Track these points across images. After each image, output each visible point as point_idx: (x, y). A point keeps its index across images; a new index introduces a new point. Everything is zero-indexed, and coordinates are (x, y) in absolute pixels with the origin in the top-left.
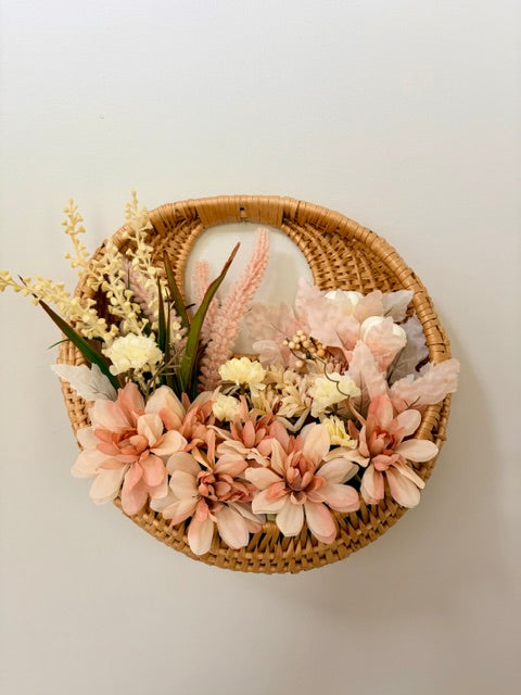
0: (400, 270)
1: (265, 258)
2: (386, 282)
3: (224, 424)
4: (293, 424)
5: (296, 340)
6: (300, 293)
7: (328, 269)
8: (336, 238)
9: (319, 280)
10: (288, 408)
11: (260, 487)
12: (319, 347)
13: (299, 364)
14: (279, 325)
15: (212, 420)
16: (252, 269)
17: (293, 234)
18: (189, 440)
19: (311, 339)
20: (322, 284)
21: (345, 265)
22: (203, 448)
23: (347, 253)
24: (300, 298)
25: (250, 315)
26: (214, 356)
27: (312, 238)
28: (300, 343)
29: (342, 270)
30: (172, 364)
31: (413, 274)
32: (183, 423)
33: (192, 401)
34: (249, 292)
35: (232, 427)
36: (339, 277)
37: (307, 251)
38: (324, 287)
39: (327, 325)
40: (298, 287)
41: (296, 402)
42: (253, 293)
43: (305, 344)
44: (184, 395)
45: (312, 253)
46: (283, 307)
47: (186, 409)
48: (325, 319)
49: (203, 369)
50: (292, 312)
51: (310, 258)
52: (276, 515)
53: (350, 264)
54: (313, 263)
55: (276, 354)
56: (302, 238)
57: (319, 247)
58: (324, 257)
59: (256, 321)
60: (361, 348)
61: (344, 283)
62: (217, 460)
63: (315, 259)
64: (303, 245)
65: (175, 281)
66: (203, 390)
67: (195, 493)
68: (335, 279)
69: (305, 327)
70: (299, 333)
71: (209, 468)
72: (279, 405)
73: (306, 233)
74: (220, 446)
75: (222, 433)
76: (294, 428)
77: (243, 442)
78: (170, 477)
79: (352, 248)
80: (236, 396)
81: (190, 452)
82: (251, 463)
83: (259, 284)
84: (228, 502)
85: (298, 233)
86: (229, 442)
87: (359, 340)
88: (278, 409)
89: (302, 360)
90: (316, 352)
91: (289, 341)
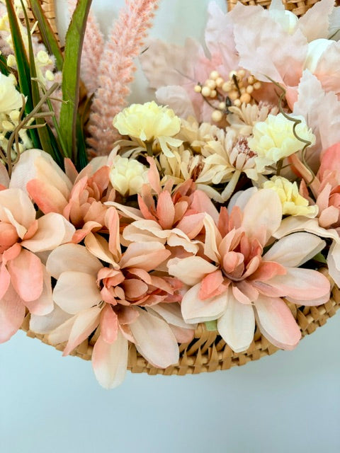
3: (129, 199)
4: (220, 192)
5: (211, 84)
6: (211, 23)
10: (212, 171)
11: (189, 282)
13: (217, 115)
14: (185, 69)
15: (112, 195)
18: (79, 224)
19: (235, 78)
22: (102, 234)
24: (211, 30)
25: (147, 57)
26: (105, 108)
28: (217, 88)
30: (40, 110)
32: (68, 201)
33: (79, 169)
35: (141, 202)
39: (261, 50)
40: (207, 16)
41: (222, 163)
43: (225, 87)
44: (68, 162)
46: (189, 45)
47: (73, 180)
49: (91, 128)
50: (201, 50)
52: (216, 322)
55: (186, 105)
59: (154, 65)
60: (308, 81)
62: (124, 249)
65: (42, 11)
66: (94, 156)
67: (96, 300)
69: (222, 67)
70: (214, 74)
71: (115, 265)
72: (198, 169)
74: (127, 229)
75: (128, 211)
76: (221, 198)
77: (157, 220)
78: (54, 282)
80: (142, 159)
81: (82, 243)
82: (177, 252)
84: (146, 306)
86: (140, 223)
87: (305, 69)
88: (198, 174)
89: (220, 110)
90: (239, 97)
91: (202, 87)
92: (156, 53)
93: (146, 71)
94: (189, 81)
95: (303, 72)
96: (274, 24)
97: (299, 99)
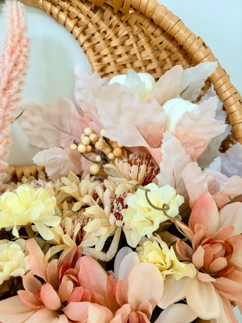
0: (190, 40)
1: (24, 41)
2: (168, 60)
5: (85, 140)
6: (79, 84)
7: (105, 51)
8: (108, 13)
9: (97, 66)
12: (114, 146)
13: (94, 169)
14: (62, 124)
16: (7, 57)
17: (56, 10)
19: (105, 138)
20: (102, 70)
21: (123, 44)
23: (123, 31)
24: (80, 90)
27: (81, 16)
28: (92, 144)
29: (120, 50)
31: (204, 44)
34: (11, 91)
36: (119, 60)
37: (77, 31)
38: (104, 72)
40: (74, 77)
42: (19, 91)
43: (99, 145)
45: (84, 33)
48: (120, 112)
50: (73, 107)
51: (82, 39)
53: (128, 43)
54: (87, 45)
55: (65, 161)
56: (68, 16)
57: (90, 25)
58: (98, 37)
59: (32, 123)
60: (169, 142)
61: (125, 66)
63: (89, 40)
64: (71, 24)
68: (115, 62)
69: (93, 124)
70: (87, 131)
73: (71, 9)
76: (108, 257)
79: (127, 23)
83: (22, 78)
85: (62, 10)
87: (165, 132)
88: (82, 237)
89: (97, 163)
90: (112, 152)
91: (77, 144)
92: (33, 114)
93: (25, 130)
94: (67, 135)
95: (164, 134)
96: (132, 95)
97: (163, 159)
